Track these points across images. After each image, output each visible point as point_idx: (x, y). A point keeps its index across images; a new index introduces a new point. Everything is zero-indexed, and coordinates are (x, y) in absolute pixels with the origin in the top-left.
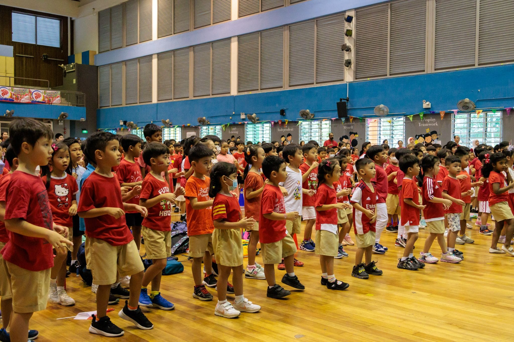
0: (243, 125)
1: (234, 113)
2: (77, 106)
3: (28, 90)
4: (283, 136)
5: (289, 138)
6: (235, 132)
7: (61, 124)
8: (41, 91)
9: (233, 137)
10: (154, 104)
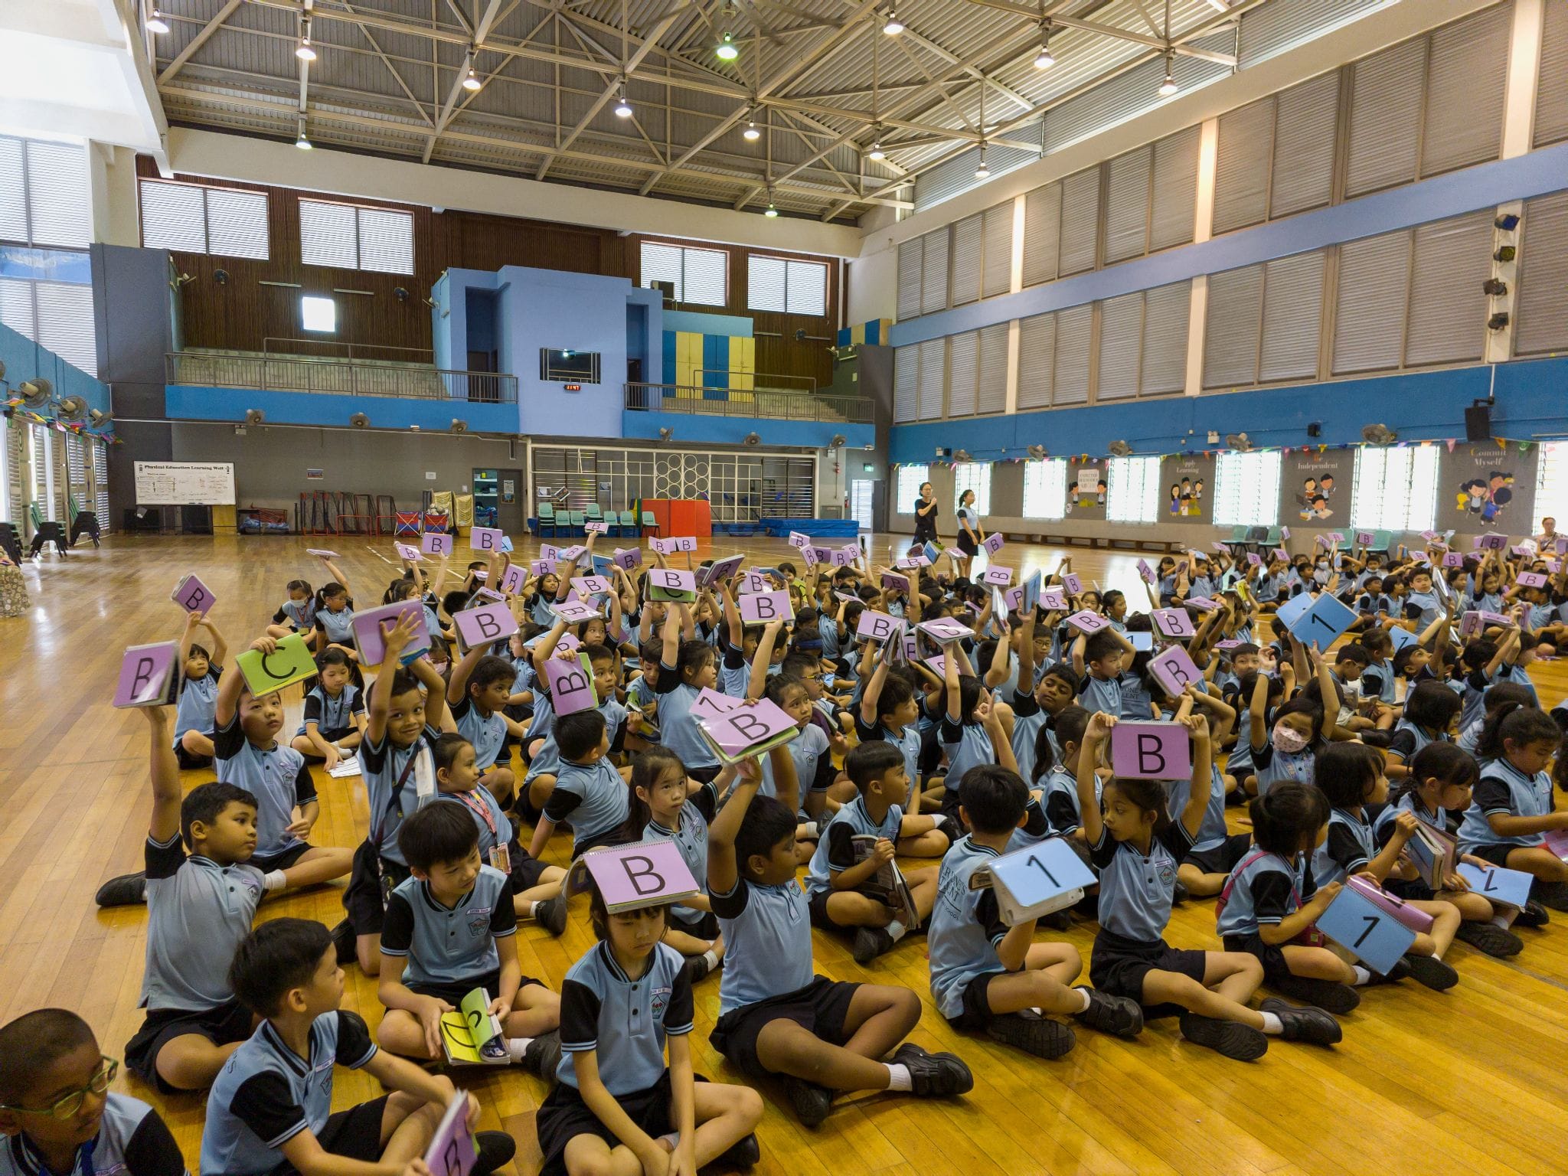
0: (1213, 456)
1: (1191, 432)
2: (858, 422)
4: (1309, 480)
5: (1328, 483)
6: (1190, 471)
7: (832, 455)
9: (1186, 479)
10: (1010, 416)
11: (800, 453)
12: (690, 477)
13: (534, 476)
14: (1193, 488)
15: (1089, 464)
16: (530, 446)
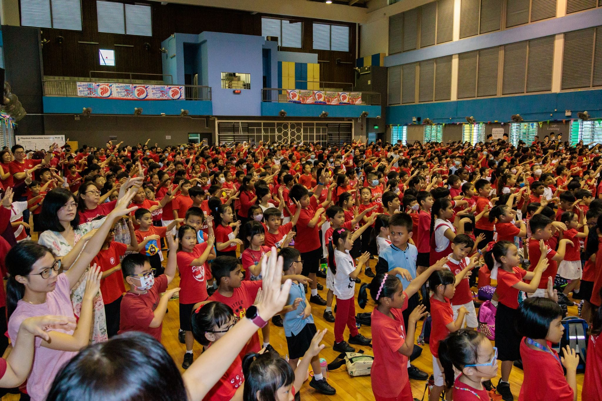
0: (568, 122)
1: (556, 110)
2: (372, 105)
3: (337, 93)
6: (555, 129)
7: (359, 121)
8: (347, 93)
9: (552, 133)
10: (454, 102)
11: (344, 121)
12: (293, 134)
13: (219, 136)
14: (557, 138)
15: (498, 125)
16: (217, 122)
